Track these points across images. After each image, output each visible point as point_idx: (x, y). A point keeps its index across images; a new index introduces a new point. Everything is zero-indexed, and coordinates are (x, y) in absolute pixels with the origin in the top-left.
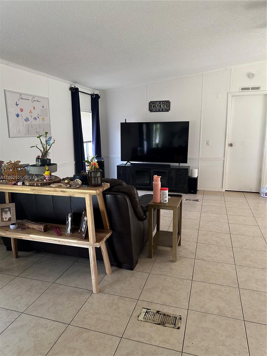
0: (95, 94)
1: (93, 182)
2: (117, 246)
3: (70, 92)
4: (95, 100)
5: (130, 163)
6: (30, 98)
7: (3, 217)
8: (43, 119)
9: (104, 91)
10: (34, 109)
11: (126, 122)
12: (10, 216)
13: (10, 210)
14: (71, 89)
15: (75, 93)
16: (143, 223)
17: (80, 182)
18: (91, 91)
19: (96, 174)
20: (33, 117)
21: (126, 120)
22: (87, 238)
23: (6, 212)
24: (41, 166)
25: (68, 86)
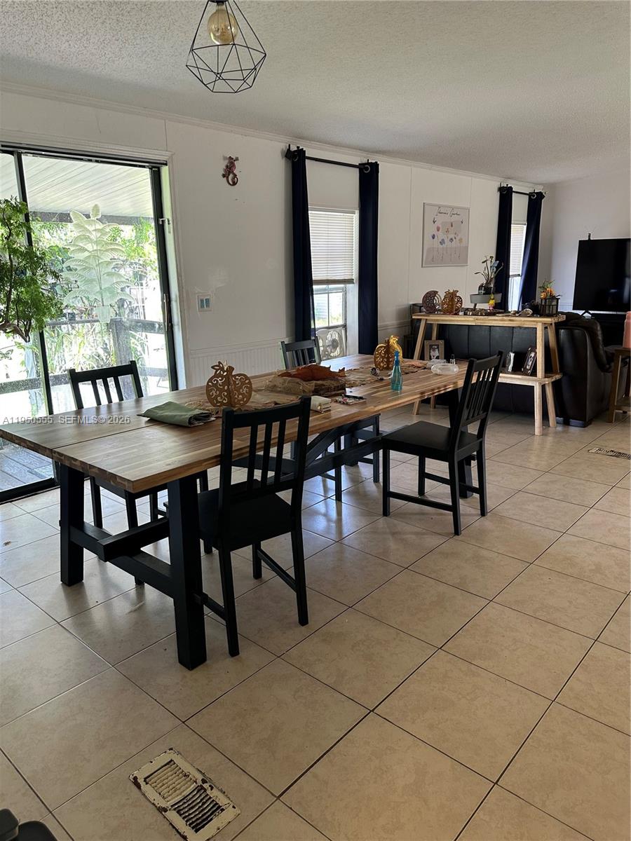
0: (537, 193)
1: (547, 312)
2: (567, 394)
3: (498, 194)
4: (535, 202)
5: (589, 313)
6: (449, 211)
7: (431, 354)
8: (461, 240)
9: (552, 186)
10: (452, 226)
11: (589, 239)
12: (438, 355)
13: (438, 348)
14: (501, 189)
15: (506, 195)
16: (604, 375)
17: (530, 311)
18: (530, 187)
19: (552, 301)
20: (449, 238)
21: (589, 236)
22: (534, 373)
23: (434, 350)
24: (484, 294)
25: (497, 185)
